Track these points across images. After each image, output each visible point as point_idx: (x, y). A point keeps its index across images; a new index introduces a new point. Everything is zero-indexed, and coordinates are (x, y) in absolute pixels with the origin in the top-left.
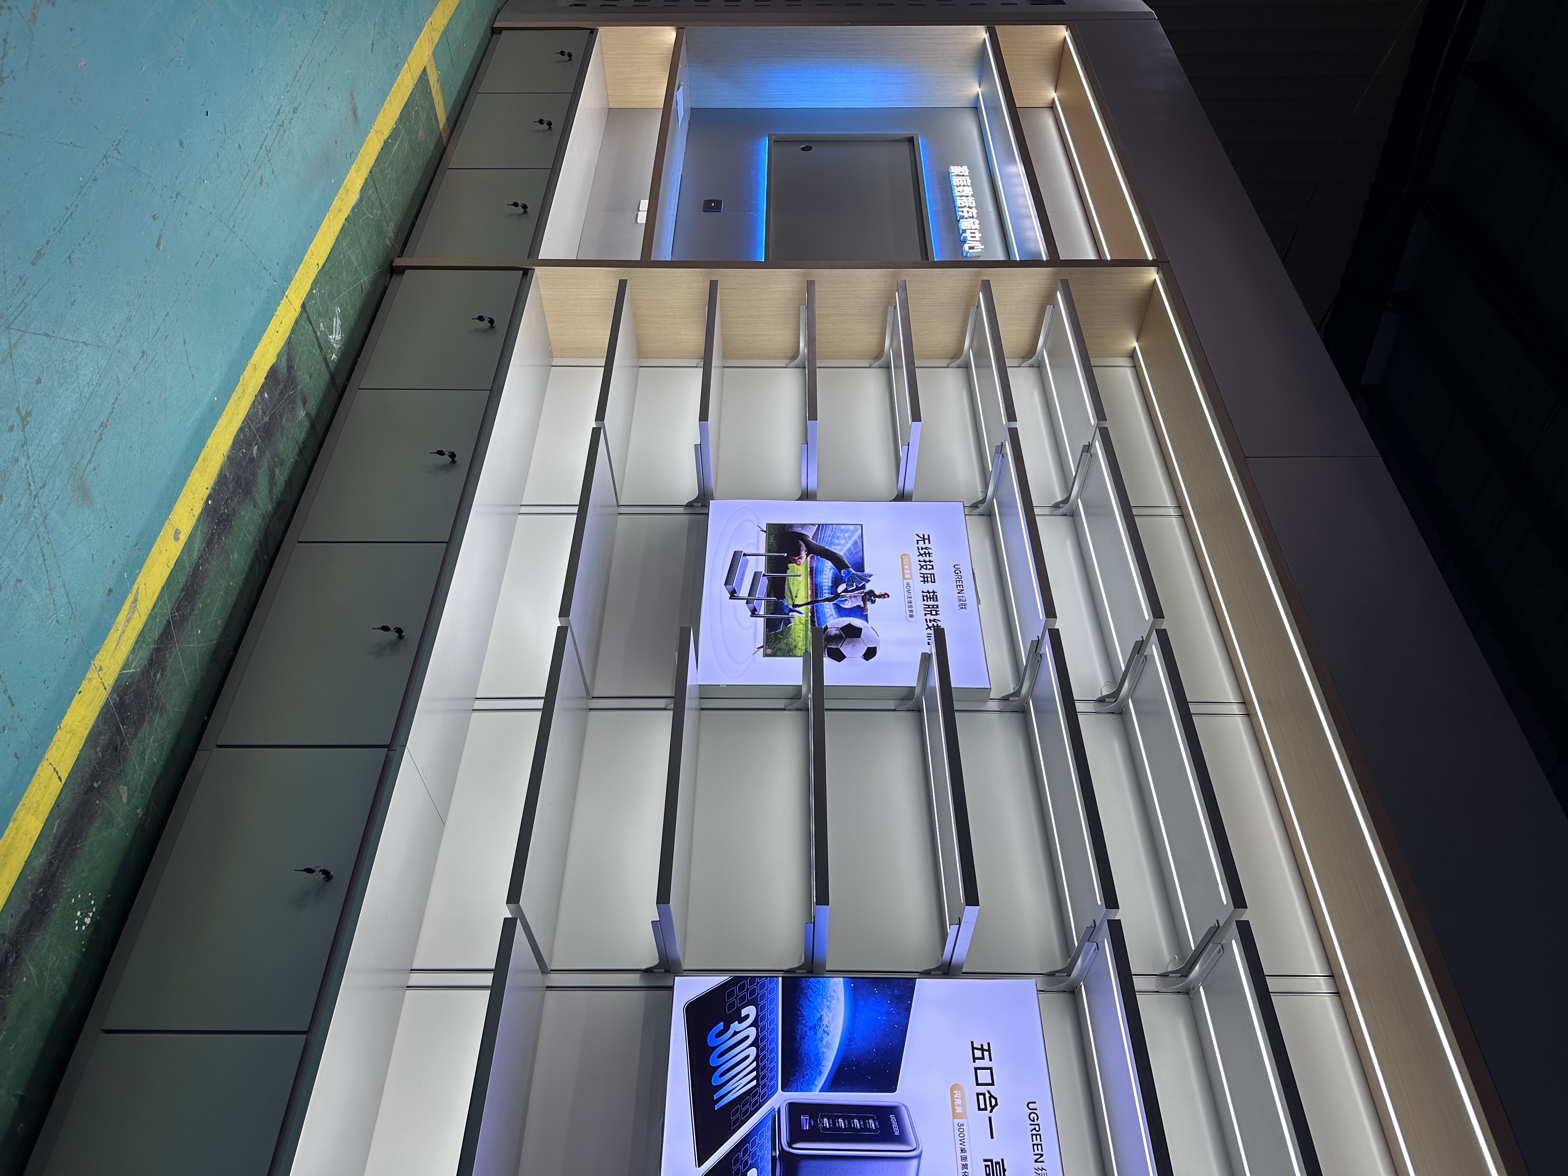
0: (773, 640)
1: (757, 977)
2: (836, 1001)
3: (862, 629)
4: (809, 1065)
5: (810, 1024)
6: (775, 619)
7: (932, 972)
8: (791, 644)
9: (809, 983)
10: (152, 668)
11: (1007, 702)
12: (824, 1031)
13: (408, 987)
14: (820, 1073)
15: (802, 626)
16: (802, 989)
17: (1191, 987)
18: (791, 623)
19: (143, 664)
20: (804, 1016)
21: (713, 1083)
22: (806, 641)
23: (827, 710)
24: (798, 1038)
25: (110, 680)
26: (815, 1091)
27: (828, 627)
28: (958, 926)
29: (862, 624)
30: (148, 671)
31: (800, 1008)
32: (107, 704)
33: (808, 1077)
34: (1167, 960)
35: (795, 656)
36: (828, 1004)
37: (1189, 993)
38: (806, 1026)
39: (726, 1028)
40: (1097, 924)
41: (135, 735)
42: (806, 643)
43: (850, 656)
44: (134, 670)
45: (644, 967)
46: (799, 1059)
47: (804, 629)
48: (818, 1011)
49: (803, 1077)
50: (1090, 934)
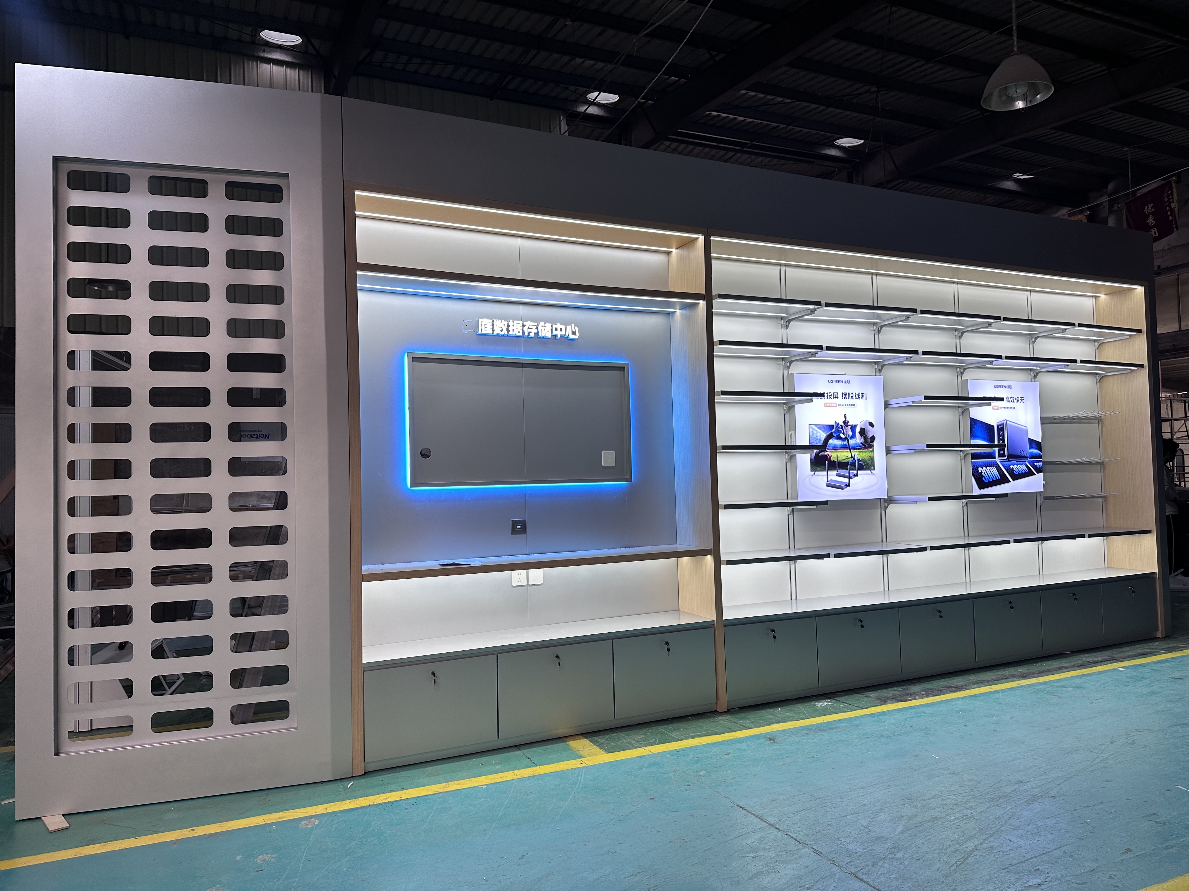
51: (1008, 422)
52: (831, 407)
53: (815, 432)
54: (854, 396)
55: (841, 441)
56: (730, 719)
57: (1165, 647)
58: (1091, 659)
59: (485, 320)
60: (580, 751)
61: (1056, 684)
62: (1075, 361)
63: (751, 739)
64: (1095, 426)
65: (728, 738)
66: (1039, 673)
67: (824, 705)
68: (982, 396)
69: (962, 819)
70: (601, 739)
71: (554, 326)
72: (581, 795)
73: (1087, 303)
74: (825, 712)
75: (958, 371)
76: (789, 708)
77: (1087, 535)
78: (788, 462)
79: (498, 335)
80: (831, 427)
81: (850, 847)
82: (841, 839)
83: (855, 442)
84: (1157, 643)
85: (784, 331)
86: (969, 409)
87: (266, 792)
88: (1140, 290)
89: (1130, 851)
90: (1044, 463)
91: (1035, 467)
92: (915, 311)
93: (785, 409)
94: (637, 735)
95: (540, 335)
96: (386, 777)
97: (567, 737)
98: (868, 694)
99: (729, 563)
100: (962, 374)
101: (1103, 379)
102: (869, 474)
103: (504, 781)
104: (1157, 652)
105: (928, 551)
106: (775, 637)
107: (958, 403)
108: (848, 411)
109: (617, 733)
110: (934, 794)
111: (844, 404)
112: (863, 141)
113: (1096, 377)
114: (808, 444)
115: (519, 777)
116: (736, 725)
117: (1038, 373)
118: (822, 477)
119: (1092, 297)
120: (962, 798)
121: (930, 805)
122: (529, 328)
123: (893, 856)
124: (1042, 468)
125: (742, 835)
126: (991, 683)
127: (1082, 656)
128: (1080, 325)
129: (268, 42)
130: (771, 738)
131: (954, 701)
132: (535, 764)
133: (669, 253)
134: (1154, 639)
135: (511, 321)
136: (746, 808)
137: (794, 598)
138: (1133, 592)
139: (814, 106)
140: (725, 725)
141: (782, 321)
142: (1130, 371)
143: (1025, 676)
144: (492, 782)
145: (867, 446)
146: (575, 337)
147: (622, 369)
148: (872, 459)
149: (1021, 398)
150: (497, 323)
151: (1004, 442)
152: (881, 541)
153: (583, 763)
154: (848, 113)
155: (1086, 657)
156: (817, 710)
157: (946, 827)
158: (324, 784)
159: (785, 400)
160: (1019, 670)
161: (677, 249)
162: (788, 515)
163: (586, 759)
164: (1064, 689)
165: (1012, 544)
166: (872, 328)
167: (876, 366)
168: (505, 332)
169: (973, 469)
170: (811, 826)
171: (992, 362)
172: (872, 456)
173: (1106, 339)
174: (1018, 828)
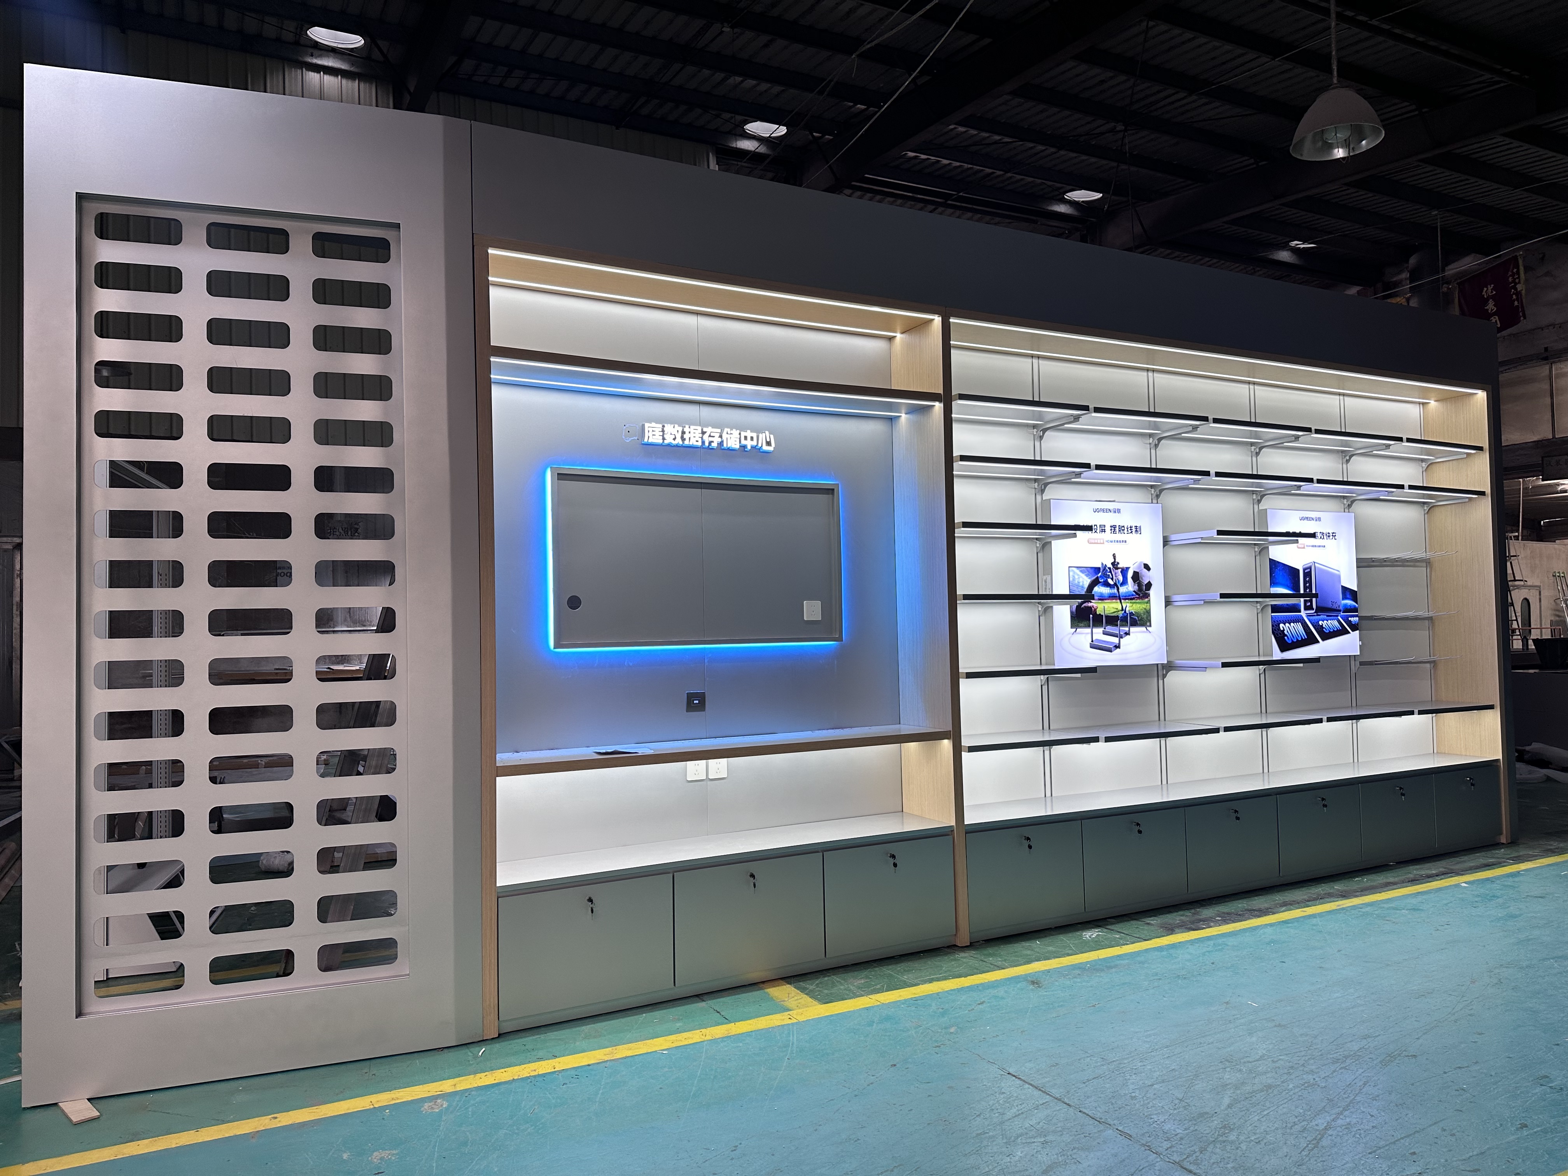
0: (1142, 622)
8: (1144, 611)
15: (1133, 606)
51: (1316, 564)
52: (1097, 543)
53: (1076, 577)
54: (1126, 530)
55: (1109, 588)
56: (975, 956)
57: (1513, 856)
58: (1423, 872)
59: (653, 424)
60: (784, 1001)
61: (1386, 906)
62: (1402, 487)
63: (1008, 983)
64: (1422, 571)
65: (978, 982)
66: (1362, 891)
67: (1094, 936)
68: (1284, 530)
69: (1303, 1087)
70: (811, 985)
71: (743, 434)
72: (797, 1061)
73: (1413, 411)
74: (1097, 945)
75: (1255, 497)
76: (1050, 941)
77: (1416, 711)
78: (1041, 615)
79: (669, 445)
80: (1097, 570)
81: (1167, 1127)
82: (1152, 1117)
83: (1127, 590)
84: (1503, 850)
85: (1037, 444)
86: (1268, 547)
87: (368, 1062)
88: (1481, 396)
89: (1526, 1126)
90: (1361, 618)
91: (1349, 623)
92: (1205, 419)
93: (1038, 545)
94: (857, 980)
95: (725, 445)
96: (529, 1040)
97: (763, 982)
98: (1148, 920)
99: (972, 749)
100: (1259, 501)
101: (1432, 509)
102: (1144, 632)
103: (690, 1044)
104: (1505, 862)
105: (1222, 733)
106: (1030, 847)
107: (1254, 540)
108: (1117, 549)
109: (829, 976)
110: (1260, 1054)
111: (1113, 540)
112: (1101, 195)
113: (1423, 507)
114: (1067, 592)
115: (708, 1038)
116: (985, 963)
117: (1353, 502)
118: (1084, 635)
119: (1419, 403)
120: (1298, 1058)
121: (1259, 1069)
122: (710, 436)
123: (1224, 1139)
124: (1358, 625)
125: (1022, 1113)
126: (1302, 905)
127: (1411, 867)
128: (1409, 440)
129: (317, 42)
130: (1035, 981)
131: (1261, 929)
132: (727, 1020)
133: (891, 339)
134: (1497, 845)
135: (687, 426)
136: (1020, 1077)
137: (1048, 796)
138: (1472, 785)
139: (1040, 147)
140: (970, 964)
141: (1035, 430)
142: (1467, 500)
143: (1344, 896)
144: (674, 1045)
145: (1141, 595)
146: (771, 449)
147: (831, 491)
148: (1148, 612)
149: (1333, 533)
150: (669, 428)
151: (1311, 590)
152: (1157, 719)
153: (791, 1017)
154: (1084, 157)
155: (1417, 869)
156: (1086, 942)
157: (1286, 1099)
158: (446, 1050)
159: (1038, 534)
160: (1335, 887)
161: (902, 333)
162: (1042, 686)
163: (795, 1012)
164: (1398, 911)
165: (1325, 724)
166: (1148, 441)
167: (1153, 490)
168: (679, 441)
169: (1273, 626)
170: (1110, 1099)
171: (1299, 487)
172: (1148, 608)
173: (1437, 458)
174: (1377, 1098)
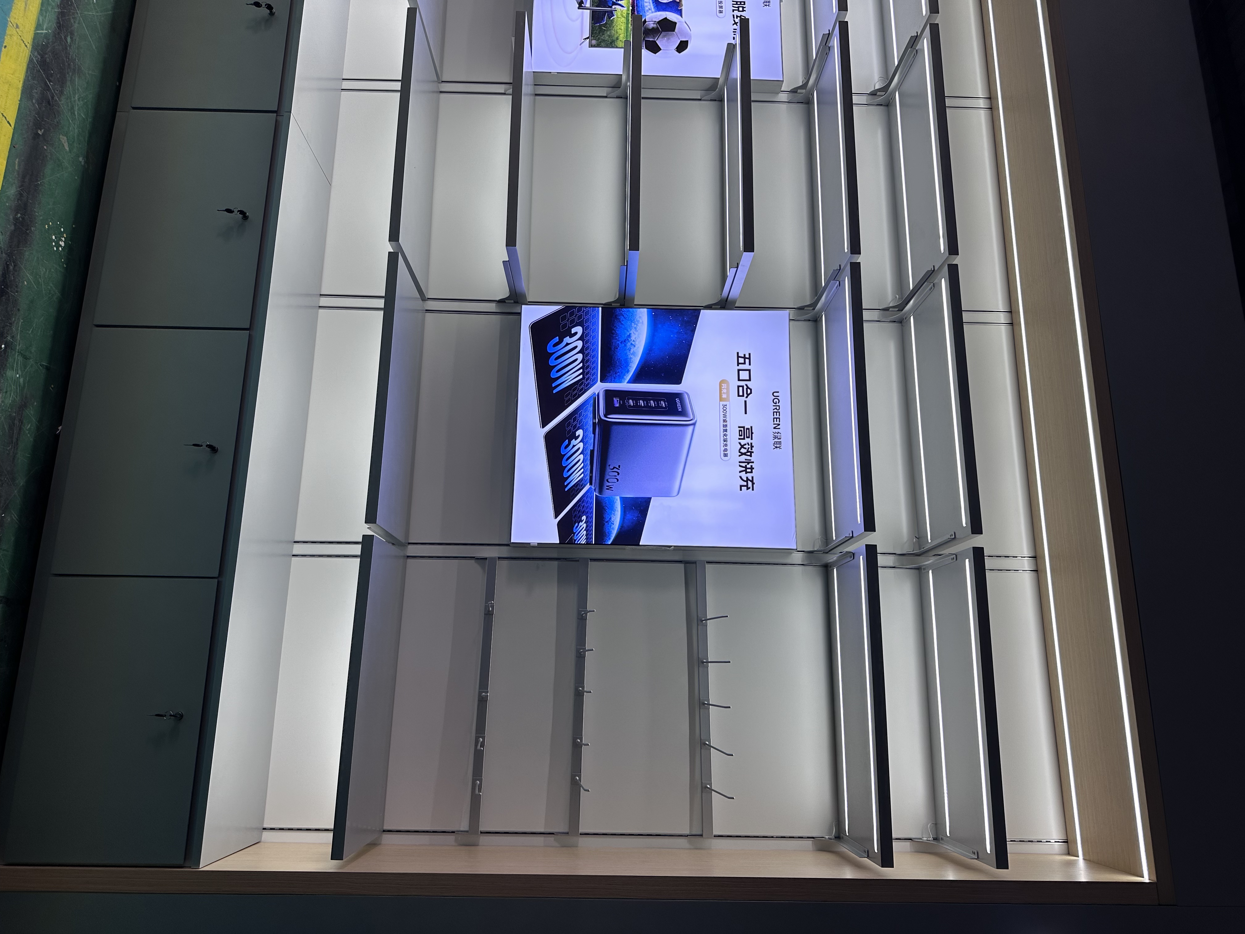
0: (597, 32)
1: (583, 307)
2: (641, 324)
3: (676, 23)
4: (620, 366)
5: (622, 339)
6: (600, 12)
7: (713, 307)
8: (613, 36)
9: (621, 312)
10: (61, 31)
11: (795, 94)
12: (632, 344)
13: (319, 307)
14: (628, 371)
15: (623, 19)
16: (616, 315)
17: (904, 317)
18: (614, 16)
19: (54, 27)
20: (617, 334)
21: (552, 377)
22: (627, 33)
23: (644, 98)
24: (613, 348)
25: (29, 38)
26: (624, 383)
27: (647, 21)
28: (736, 269)
29: (677, 18)
30: (59, 33)
31: (615, 329)
32: (31, 61)
33: (619, 374)
34: (890, 298)
35: (617, 47)
36: (635, 326)
37: (902, 322)
38: (619, 341)
39: (561, 341)
40: (842, 268)
41: (62, 92)
42: (627, 36)
43: (664, 49)
44: (46, 32)
45: (498, 299)
46: (613, 362)
47: (625, 22)
48: (627, 331)
49: (616, 374)
50: (835, 276)
91: (574, 516)
149: (753, 482)
